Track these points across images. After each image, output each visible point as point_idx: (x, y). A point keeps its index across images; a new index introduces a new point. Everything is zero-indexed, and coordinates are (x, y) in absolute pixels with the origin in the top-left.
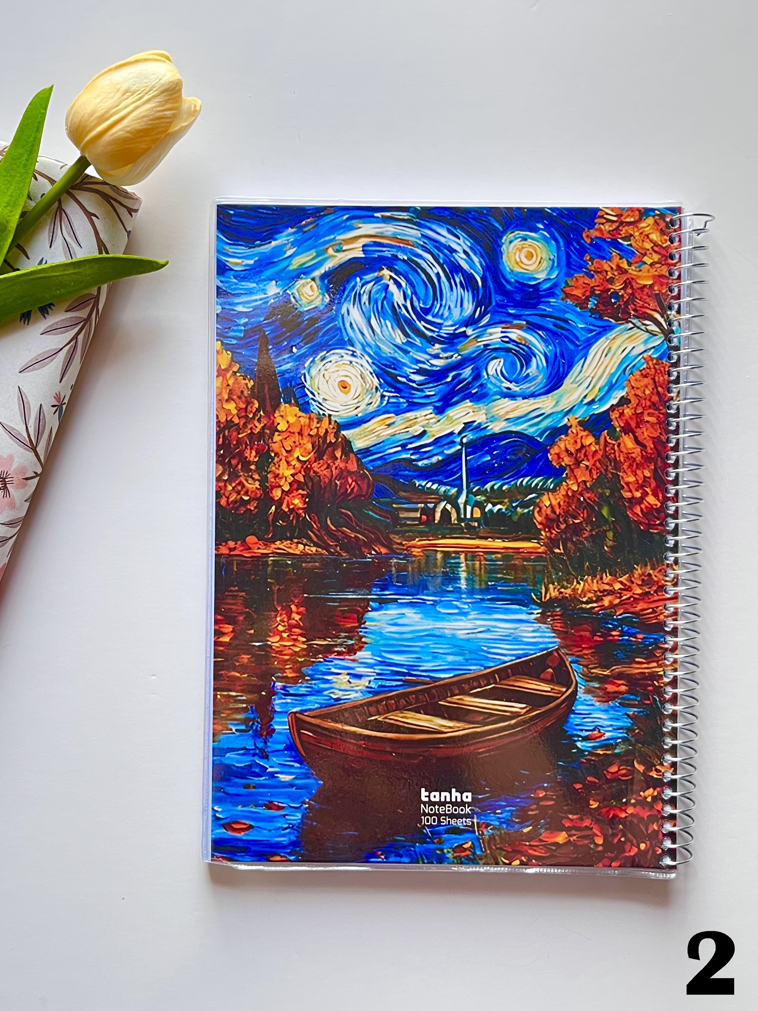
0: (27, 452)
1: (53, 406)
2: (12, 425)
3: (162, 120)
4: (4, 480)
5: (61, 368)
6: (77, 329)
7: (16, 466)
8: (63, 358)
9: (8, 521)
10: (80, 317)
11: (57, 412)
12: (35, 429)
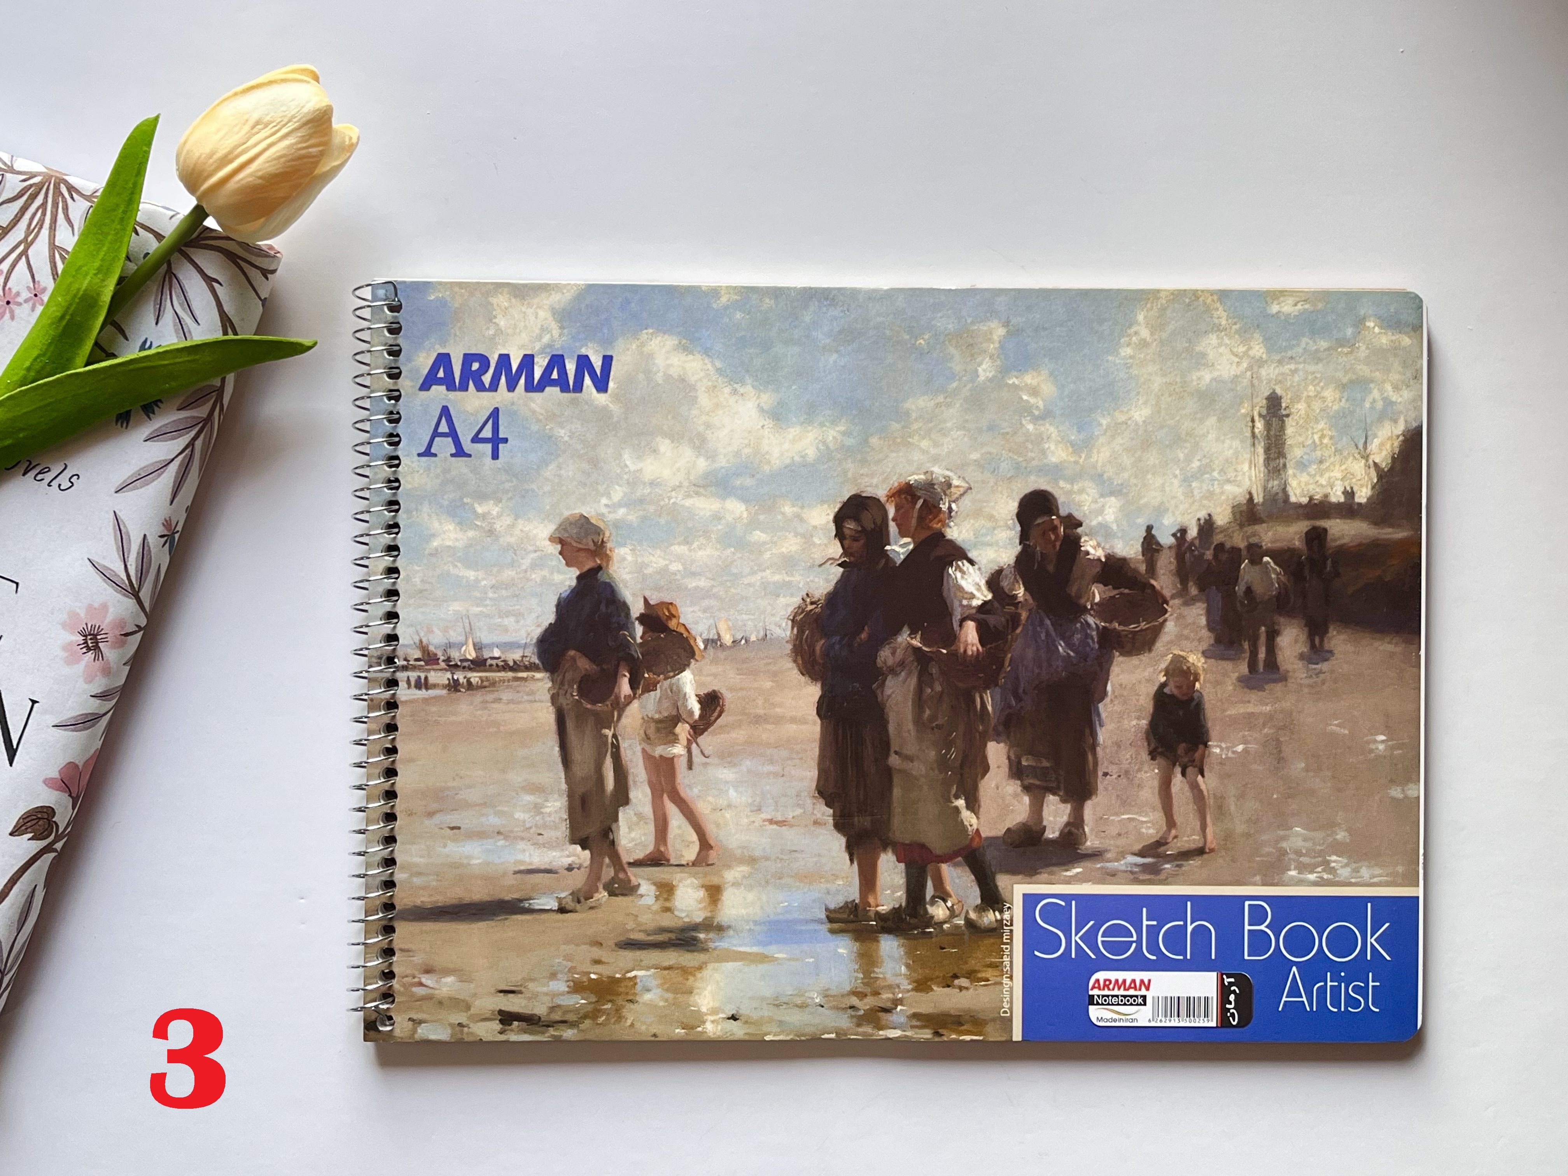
0: (127, 600)
1: (162, 536)
2: (104, 563)
3: (305, 160)
4: (95, 636)
5: (172, 485)
6: (193, 434)
7: (111, 618)
8: (174, 474)
9: (99, 691)
10: (198, 417)
11: (167, 545)
12: (137, 567)
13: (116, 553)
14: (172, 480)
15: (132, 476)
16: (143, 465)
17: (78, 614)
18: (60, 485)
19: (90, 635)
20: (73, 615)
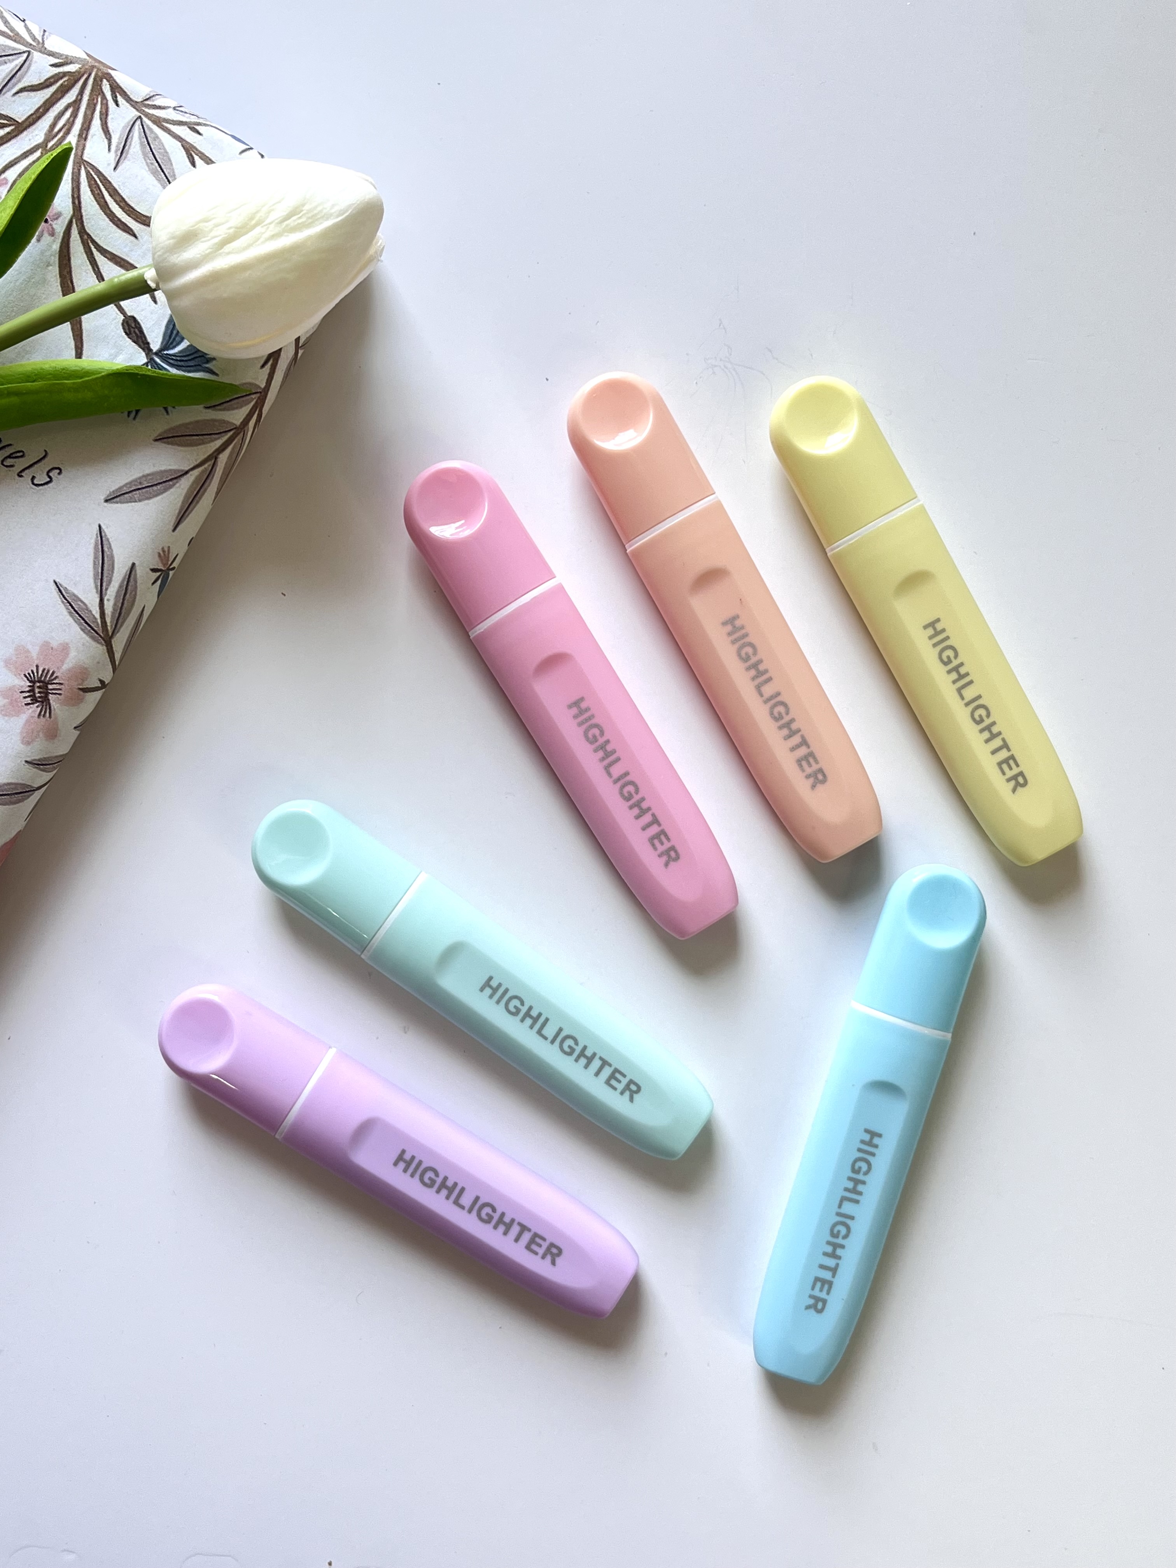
0: (94, 644)
1: (154, 570)
2: (76, 592)
4: (45, 685)
5: (180, 503)
6: (218, 443)
7: (71, 665)
8: (185, 491)
9: (37, 758)
10: (228, 422)
11: (159, 582)
12: (115, 604)
13: (92, 581)
14: (182, 498)
15: (130, 483)
16: (147, 472)
17: (28, 651)
18: (33, 478)
19: (39, 682)
20: (22, 651)
